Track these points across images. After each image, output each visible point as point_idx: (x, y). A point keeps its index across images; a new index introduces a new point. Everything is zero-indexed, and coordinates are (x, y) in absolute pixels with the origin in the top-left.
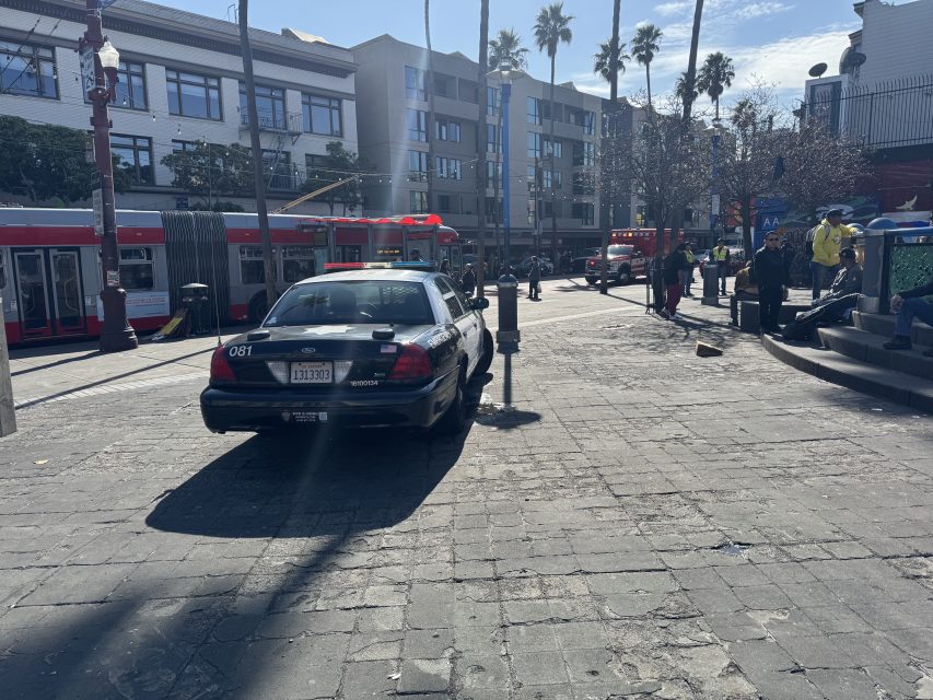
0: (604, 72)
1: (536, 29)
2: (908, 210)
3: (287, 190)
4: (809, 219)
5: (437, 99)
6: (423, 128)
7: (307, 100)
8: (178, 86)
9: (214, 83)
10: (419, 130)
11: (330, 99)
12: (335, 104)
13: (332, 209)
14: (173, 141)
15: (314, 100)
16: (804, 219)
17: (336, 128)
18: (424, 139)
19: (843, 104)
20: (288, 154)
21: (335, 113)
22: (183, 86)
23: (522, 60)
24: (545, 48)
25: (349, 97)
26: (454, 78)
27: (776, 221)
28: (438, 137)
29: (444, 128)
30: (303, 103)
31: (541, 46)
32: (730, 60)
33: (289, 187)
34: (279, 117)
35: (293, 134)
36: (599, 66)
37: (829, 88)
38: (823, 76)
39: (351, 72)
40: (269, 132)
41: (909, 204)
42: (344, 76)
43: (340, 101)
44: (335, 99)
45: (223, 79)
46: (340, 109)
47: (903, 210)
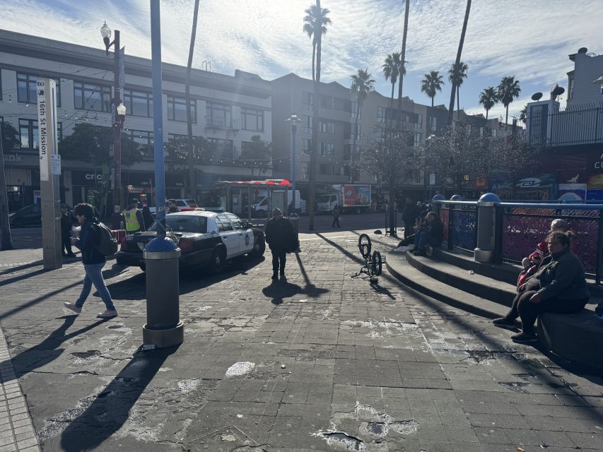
0: (427, 91)
1: (384, 68)
2: (574, 183)
5: (320, 109)
6: (311, 126)
7: (244, 112)
8: (174, 105)
9: (192, 103)
10: (309, 127)
11: (258, 110)
12: (260, 113)
14: (169, 134)
15: (248, 111)
17: (260, 127)
18: (311, 132)
19: (549, 118)
20: (232, 141)
21: (260, 118)
22: (176, 105)
23: (371, 87)
24: (389, 78)
25: (268, 109)
26: (331, 97)
28: (320, 130)
29: (324, 125)
30: (242, 113)
31: (387, 77)
32: (518, 81)
35: (235, 131)
36: (424, 88)
37: (541, 108)
39: (270, 96)
40: (221, 130)
41: (575, 179)
42: (266, 98)
43: (263, 111)
44: (260, 111)
45: (198, 101)
46: (262, 116)
47: (570, 183)
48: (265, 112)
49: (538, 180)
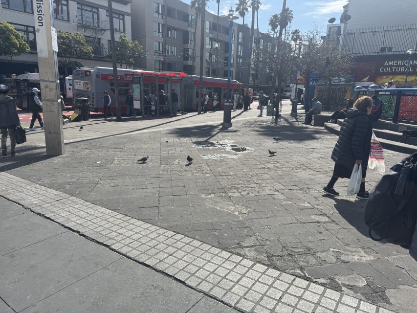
0: (239, 12)
2: (365, 81)
3: (99, 56)
4: (328, 83)
5: (169, 18)
10: (159, 32)
11: (119, 14)
13: (121, 66)
16: (326, 82)
17: (122, 28)
18: (161, 36)
19: (341, 36)
20: (99, 39)
21: (121, 21)
25: (128, 14)
26: (175, 9)
27: (314, 83)
28: (167, 36)
29: (170, 32)
32: (292, 11)
33: (100, 55)
34: (96, 21)
35: (102, 30)
36: (238, 9)
37: (336, 29)
38: (334, 23)
39: (129, 3)
40: (91, 28)
41: (366, 79)
42: (126, 4)
43: (124, 16)
44: (121, 15)
45: (70, 2)
46: (123, 20)
47: (363, 81)
48: (126, 16)
49: (343, 79)
